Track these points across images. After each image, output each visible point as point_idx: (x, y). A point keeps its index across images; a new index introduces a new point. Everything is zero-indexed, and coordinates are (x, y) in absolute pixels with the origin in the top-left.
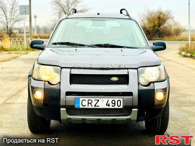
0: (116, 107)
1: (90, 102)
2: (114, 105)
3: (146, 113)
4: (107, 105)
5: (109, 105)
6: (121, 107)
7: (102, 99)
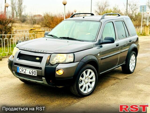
0: (33, 75)
1: (23, 70)
2: (32, 74)
3: (51, 81)
4: (29, 73)
5: (30, 73)
6: (36, 75)
7: (28, 69)
